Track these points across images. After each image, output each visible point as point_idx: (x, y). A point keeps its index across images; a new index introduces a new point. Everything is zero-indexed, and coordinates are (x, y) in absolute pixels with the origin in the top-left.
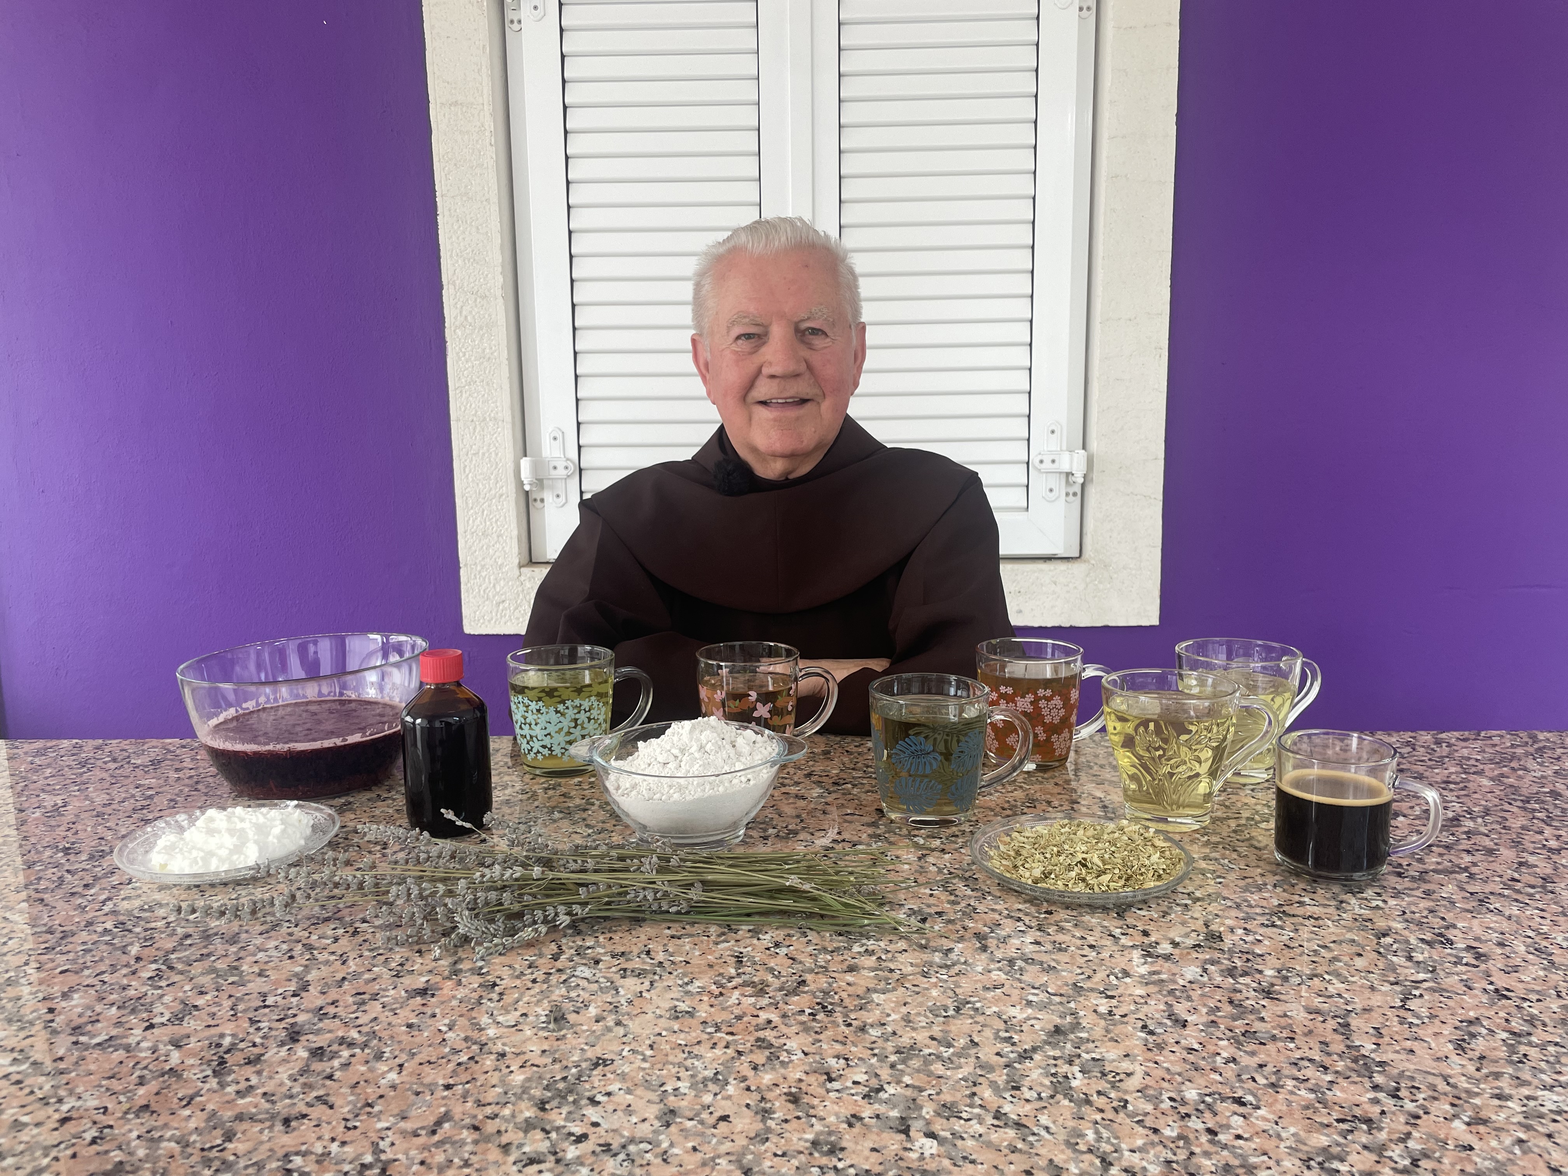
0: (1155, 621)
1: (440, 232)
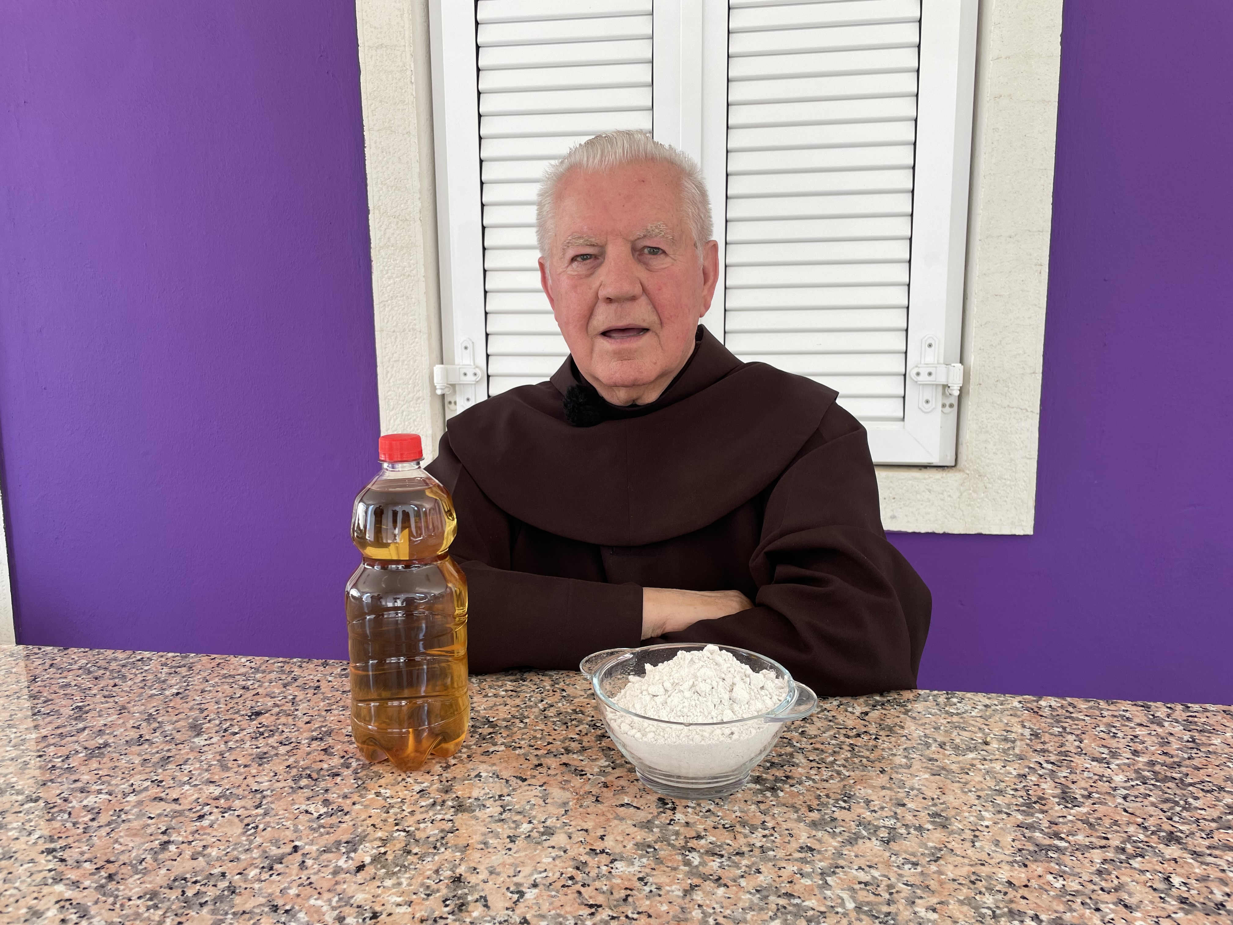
0: (1030, 531)
1: (367, 162)
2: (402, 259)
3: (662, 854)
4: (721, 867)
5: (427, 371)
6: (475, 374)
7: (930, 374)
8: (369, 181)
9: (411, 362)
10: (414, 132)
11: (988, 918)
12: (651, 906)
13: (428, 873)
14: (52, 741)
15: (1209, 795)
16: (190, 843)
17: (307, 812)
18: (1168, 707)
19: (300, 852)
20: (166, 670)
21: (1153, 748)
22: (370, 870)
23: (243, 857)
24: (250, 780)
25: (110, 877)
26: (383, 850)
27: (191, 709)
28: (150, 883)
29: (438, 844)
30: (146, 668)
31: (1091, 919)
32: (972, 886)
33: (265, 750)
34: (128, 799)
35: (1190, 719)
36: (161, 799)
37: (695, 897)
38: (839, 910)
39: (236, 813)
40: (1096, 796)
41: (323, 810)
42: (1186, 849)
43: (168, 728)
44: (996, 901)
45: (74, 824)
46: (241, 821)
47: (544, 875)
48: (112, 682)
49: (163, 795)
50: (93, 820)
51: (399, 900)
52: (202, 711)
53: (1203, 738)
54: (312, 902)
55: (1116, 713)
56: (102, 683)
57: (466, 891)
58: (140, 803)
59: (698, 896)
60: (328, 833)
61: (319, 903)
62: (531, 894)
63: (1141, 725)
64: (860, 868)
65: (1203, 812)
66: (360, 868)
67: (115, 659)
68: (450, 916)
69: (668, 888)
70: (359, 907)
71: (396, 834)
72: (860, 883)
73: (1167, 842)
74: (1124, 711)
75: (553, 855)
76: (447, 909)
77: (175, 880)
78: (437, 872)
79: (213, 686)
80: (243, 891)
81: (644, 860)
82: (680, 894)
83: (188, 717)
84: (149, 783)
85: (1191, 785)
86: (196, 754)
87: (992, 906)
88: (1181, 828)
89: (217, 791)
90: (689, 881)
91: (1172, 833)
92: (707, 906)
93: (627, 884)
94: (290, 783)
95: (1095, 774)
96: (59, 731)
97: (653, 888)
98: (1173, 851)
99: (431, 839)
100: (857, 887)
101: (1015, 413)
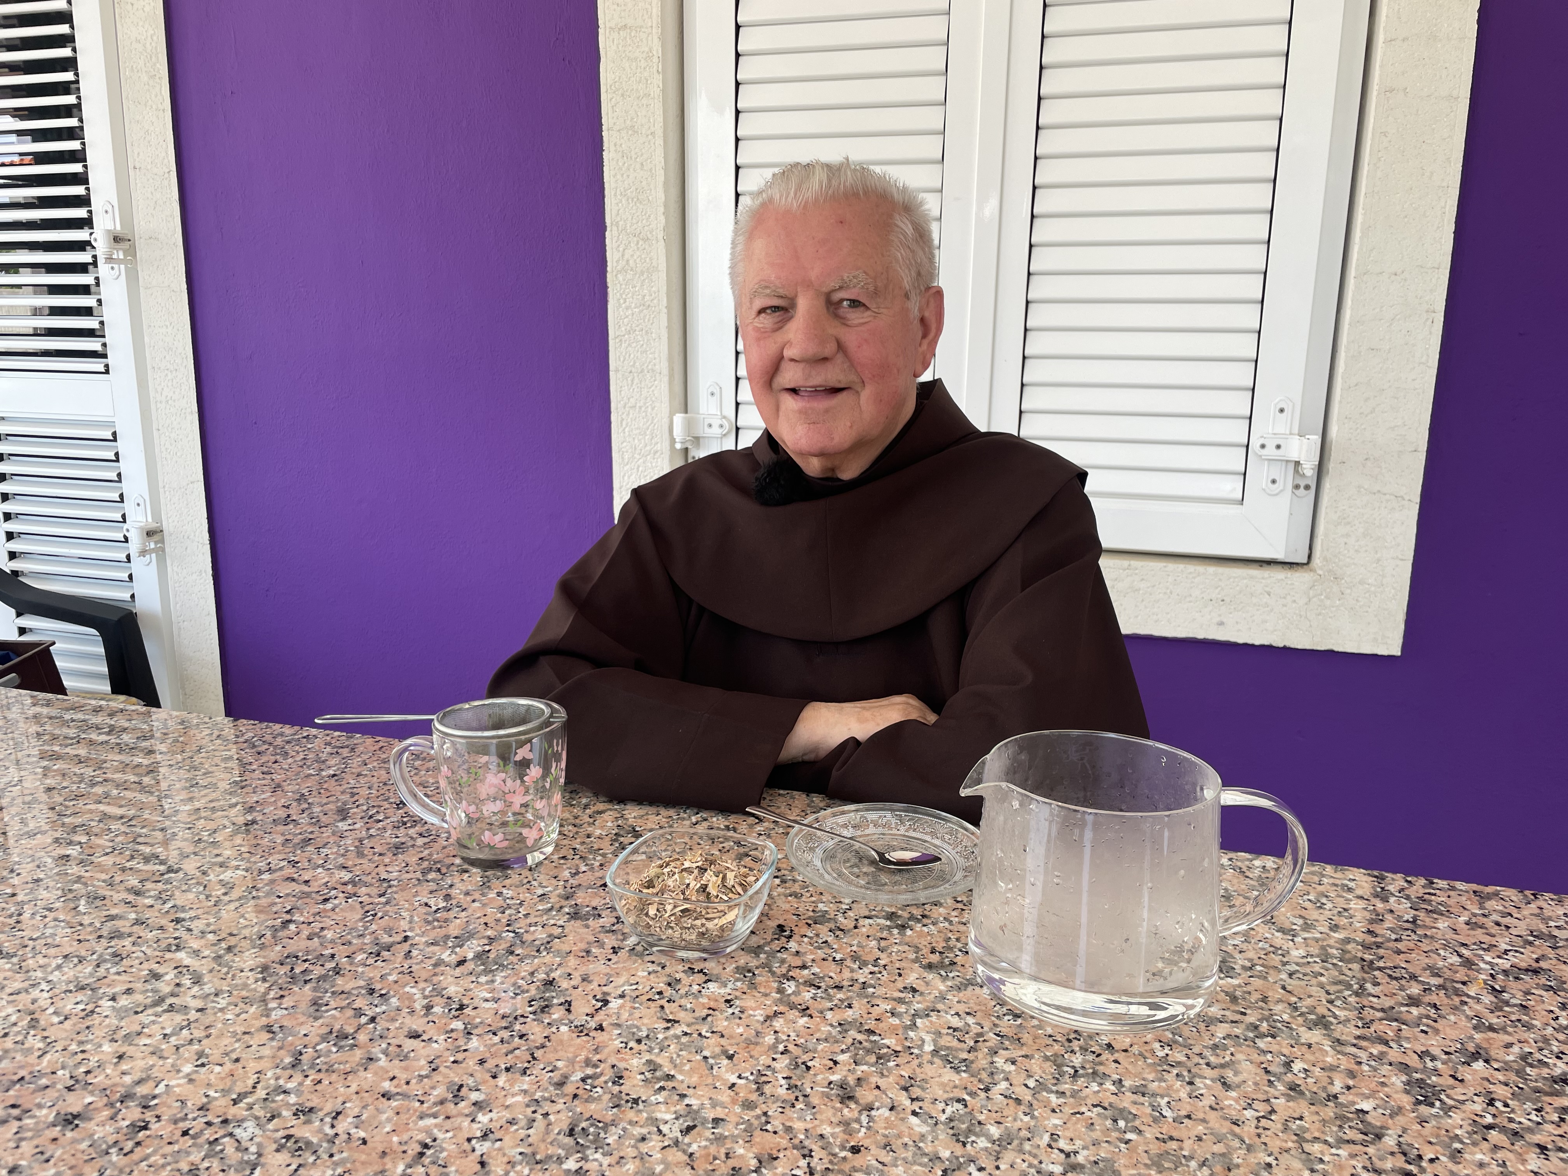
0: (1396, 651)
1: (605, 169)
2: (642, 285)
3: (759, 979)
4: (814, 998)
5: (666, 421)
6: (721, 426)
7: (1278, 447)
8: (606, 192)
9: (649, 409)
10: (660, 132)
12: (726, 1027)
13: (523, 974)
14: (203, 814)
15: (1395, 982)
16: (310, 923)
17: (426, 904)
18: (1407, 881)
19: (409, 943)
20: (329, 749)
21: (1358, 925)
22: (470, 966)
23: (355, 941)
24: (381, 869)
25: (229, 949)
26: (487, 948)
27: (343, 793)
28: (264, 957)
29: (542, 948)
30: (310, 746)
31: (1178, 1091)
32: (1067, 1044)
33: (403, 840)
34: (262, 877)
35: (1426, 896)
36: (293, 880)
37: (774, 1023)
38: (916, 1051)
39: (360, 899)
40: (1259, 968)
41: (442, 904)
42: (1329, 1036)
43: (317, 809)
44: (1085, 1061)
45: (207, 897)
46: (362, 908)
47: (634, 987)
48: (273, 758)
49: (296, 876)
50: (225, 894)
51: (488, 996)
52: (353, 795)
53: (1427, 920)
54: (407, 989)
55: (1339, 882)
56: (264, 759)
57: (554, 994)
58: (272, 882)
59: (778, 1024)
60: (440, 927)
61: (414, 990)
62: (614, 1004)
63: (1362, 898)
64: (957, 1014)
65: (1375, 1000)
66: (461, 963)
67: (282, 734)
68: (531, 1016)
69: (751, 1012)
70: (449, 998)
71: (504, 935)
72: (949, 1028)
73: (1311, 1025)
74: (1350, 880)
75: (650, 969)
76: (530, 1009)
77: (287, 957)
78: (532, 974)
79: (371, 770)
80: (346, 972)
81: (739, 984)
82: (762, 1019)
83: (338, 800)
84: (285, 863)
85: (1380, 969)
86: (337, 839)
87: (1077, 1065)
88: (1337, 1013)
89: (346, 876)
90: (775, 1008)
91: (1324, 1017)
92: (784, 1033)
93: (712, 1004)
94: (419, 875)
95: (1271, 946)
96: (212, 805)
97: (736, 1011)
98: (1315, 1036)
99: (537, 943)
100: (945, 1031)
101: (1388, 501)
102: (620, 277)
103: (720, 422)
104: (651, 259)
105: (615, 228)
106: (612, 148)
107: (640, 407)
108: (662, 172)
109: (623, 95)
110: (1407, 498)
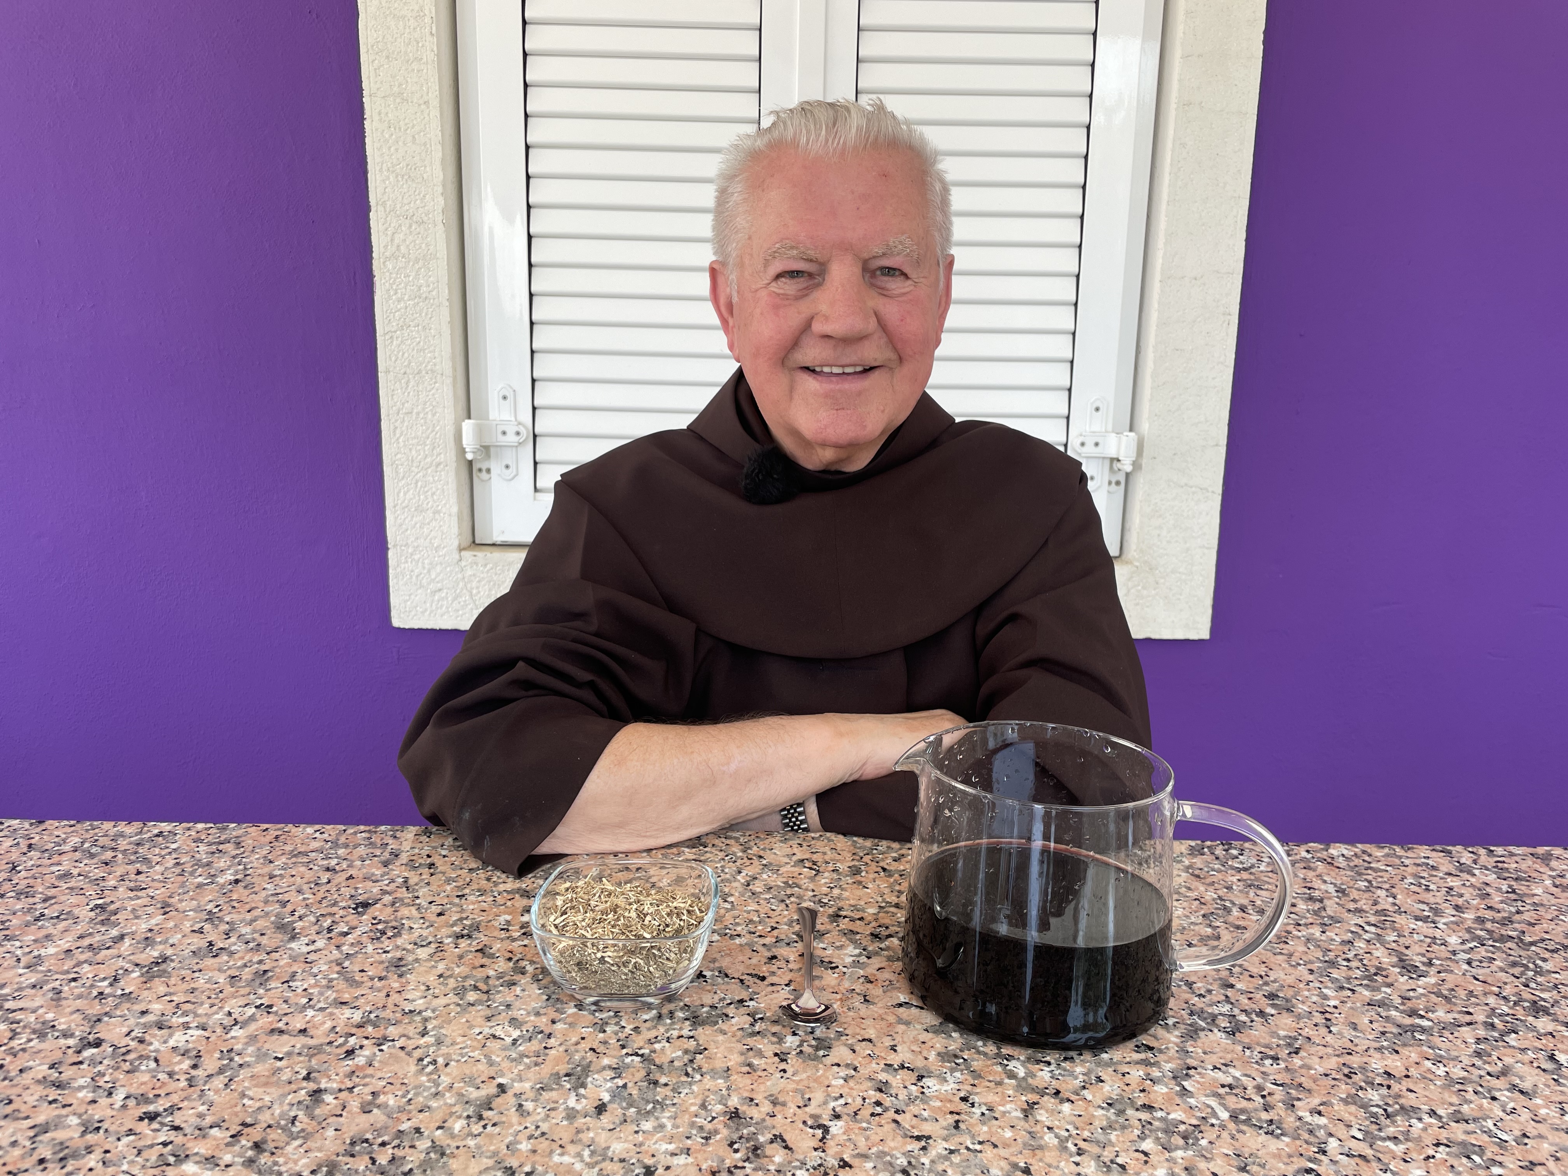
0: (1205, 634)
1: (367, 140)
2: (417, 274)
3: (976, 1065)
5: (450, 430)
6: (518, 433)
7: (1097, 444)
8: (370, 167)
9: (430, 416)
10: (435, 103)
11: (1383, 1118)
12: (990, 1132)
13: (694, 1109)
14: (83, 957)
15: (1555, 955)
16: (351, 1090)
17: (494, 1036)
18: (1470, 852)
19: (510, 1093)
20: (202, 848)
21: (1475, 902)
22: (615, 1111)
23: (434, 1104)
24: (395, 997)
25: (257, 1146)
26: (620, 1082)
27: (266, 902)
28: (320, 1150)
29: (689, 1070)
30: (174, 846)
31: (1491, 1110)
32: (1348, 1081)
33: (398, 954)
34: (233, 1033)
35: (1500, 865)
36: (282, 1032)
37: (1039, 1118)
38: (1214, 1121)
39: (398, 1044)
40: (1438, 962)
41: (516, 1034)
42: (1557, 1021)
43: (245, 930)
44: (1383, 1097)
45: (171, 1075)
46: (409, 1054)
47: (842, 1101)
48: (132, 869)
49: (281, 1025)
50: (195, 1067)
51: (672, 1147)
52: (284, 904)
53: (1523, 888)
54: (556, 1159)
55: (1418, 861)
56: (119, 871)
57: (752, 1129)
58: (252, 1039)
59: (1042, 1115)
60: (536, 1064)
61: (566, 1159)
62: (836, 1128)
63: (1450, 874)
64: (1215, 1068)
65: (1557, 976)
66: (601, 1109)
67: (122, 835)
68: (746, 1164)
69: (1001, 1108)
70: (622, 1161)
71: (628, 1060)
72: (1223, 1086)
73: (1534, 1014)
74: (1425, 857)
75: (842, 1074)
76: (738, 1155)
77: (353, 1143)
78: (703, 1106)
79: (283, 869)
80: (456, 1151)
81: (958, 1074)
82: (1020, 1114)
83: (267, 914)
84: (254, 1010)
85: (1532, 944)
86: (303, 965)
87: (1381, 1103)
88: (1542, 995)
89: (357, 1016)
90: (1024, 1098)
91: (1535, 1002)
92: (1058, 1127)
93: (950, 1107)
94: (452, 998)
95: (1426, 937)
96: (86, 942)
97: (984, 1109)
98: (1544, 1024)
99: (676, 1063)
100: (1222, 1091)
101: (1194, 493)
102: (390, 265)
103: (516, 429)
104: (428, 245)
105: (380, 208)
106: (376, 118)
107: (418, 414)
108: (440, 147)
109: (388, 57)
110: (1210, 489)
